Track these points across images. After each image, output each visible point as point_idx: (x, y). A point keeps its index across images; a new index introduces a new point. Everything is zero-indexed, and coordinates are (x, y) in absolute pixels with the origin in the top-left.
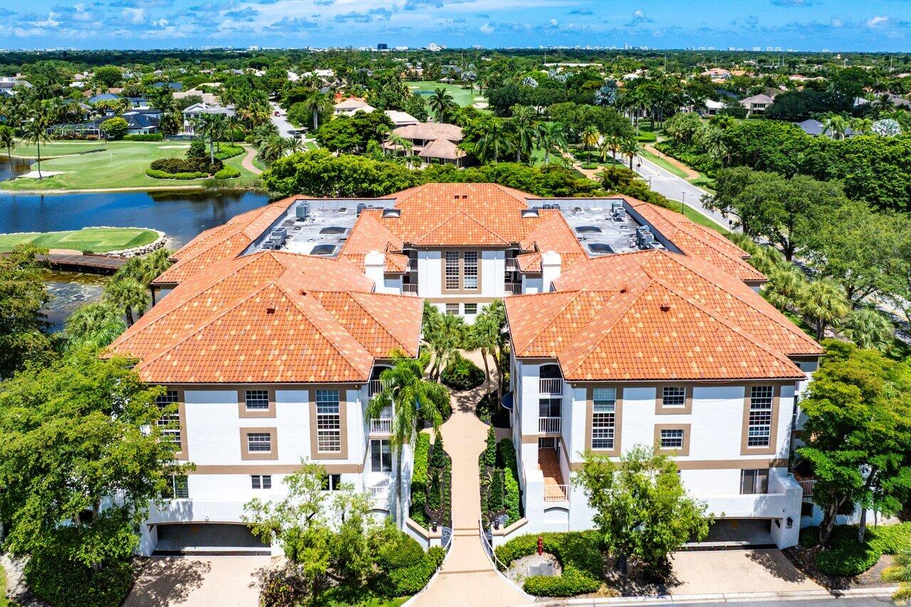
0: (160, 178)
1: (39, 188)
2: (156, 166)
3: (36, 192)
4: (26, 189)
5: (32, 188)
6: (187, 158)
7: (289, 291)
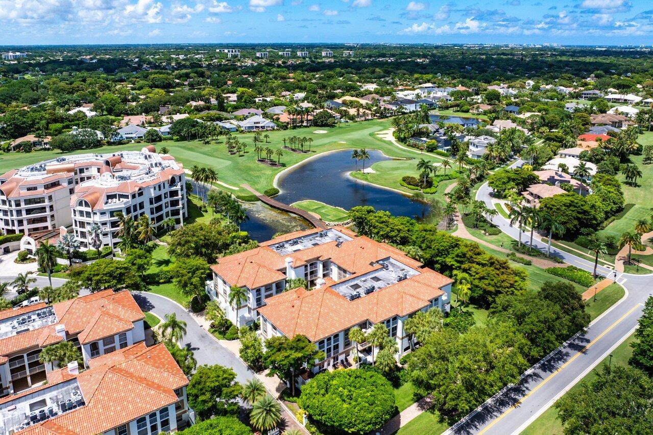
1: (360, 178)
4: (356, 178)
5: (358, 178)
6: (419, 177)
7: (248, 260)
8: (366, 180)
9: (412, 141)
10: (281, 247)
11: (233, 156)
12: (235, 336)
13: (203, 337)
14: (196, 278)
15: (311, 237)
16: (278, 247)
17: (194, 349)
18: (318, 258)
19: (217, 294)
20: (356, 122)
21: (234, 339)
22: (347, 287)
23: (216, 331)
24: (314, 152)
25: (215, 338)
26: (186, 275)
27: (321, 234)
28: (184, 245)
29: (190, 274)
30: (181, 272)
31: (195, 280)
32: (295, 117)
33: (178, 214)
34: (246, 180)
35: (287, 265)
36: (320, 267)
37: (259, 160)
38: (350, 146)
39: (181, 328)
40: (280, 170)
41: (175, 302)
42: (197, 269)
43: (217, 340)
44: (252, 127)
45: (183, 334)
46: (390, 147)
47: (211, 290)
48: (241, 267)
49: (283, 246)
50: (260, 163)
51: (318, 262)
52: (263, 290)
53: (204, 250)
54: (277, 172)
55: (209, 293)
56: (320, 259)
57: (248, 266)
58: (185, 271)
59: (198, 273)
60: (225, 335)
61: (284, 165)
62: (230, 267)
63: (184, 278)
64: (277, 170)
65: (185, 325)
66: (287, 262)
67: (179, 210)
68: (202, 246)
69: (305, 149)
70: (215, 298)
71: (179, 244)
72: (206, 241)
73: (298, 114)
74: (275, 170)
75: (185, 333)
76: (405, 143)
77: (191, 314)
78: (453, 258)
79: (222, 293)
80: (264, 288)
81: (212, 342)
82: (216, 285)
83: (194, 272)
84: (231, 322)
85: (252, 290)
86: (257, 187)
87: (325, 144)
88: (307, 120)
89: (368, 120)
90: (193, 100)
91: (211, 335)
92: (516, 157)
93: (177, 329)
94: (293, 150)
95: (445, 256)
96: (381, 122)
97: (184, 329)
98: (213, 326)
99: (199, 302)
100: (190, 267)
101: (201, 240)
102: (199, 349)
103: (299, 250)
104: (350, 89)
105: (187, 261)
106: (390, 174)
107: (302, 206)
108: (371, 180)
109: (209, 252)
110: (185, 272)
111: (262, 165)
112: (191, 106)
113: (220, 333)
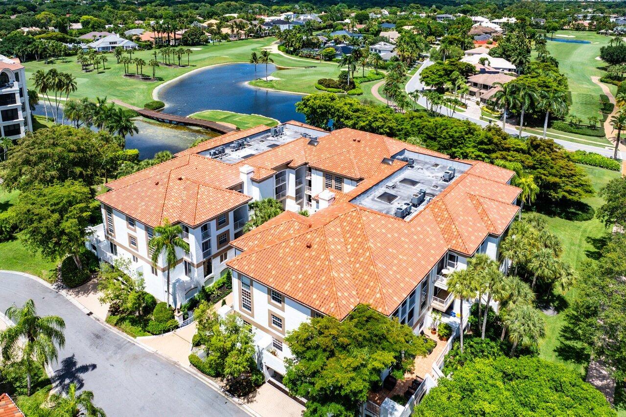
0: (320, 89)
1: (264, 87)
2: (321, 82)
3: (261, 88)
4: (258, 86)
5: (261, 86)
6: (338, 79)
7: (173, 176)
8: (272, 87)
9: (305, 51)
10: (220, 153)
11: (88, 73)
12: (169, 323)
13: (98, 337)
14: (70, 220)
15: (259, 138)
16: (215, 154)
17: (84, 369)
18: (287, 165)
19: (113, 248)
20: (230, 41)
21: (168, 331)
22: (373, 200)
23: (122, 320)
24: (193, 66)
25: (124, 336)
26: (49, 217)
27: (276, 132)
28: (36, 164)
29: (56, 216)
30: (36, 211)
31: (69, 225)
32: (160, 35)
33: (18, 132)
34: (114, 95)
35: (244, 178)
36: (291, 178)
37: (126, 75)
38: (235, 60)
39: (50, 333)
40: (157, 84)
41: (26, 275)
42: (70, 203)
43: (130, 338)
44: (107, 48)
45: (57, 346)
46: (281, 59)
47: (99, 242)
48: (161, 189)
49: (223, 151)
50: (128, 78)
51: (287, 170)
52: (213, 225)
53: (78, 170)
54: (153, 86)
55: (94, 248)
56: (291, 165)
57: (176, 186)
58: (45, 208)
59: (74, 210)
60: (146, 325)
61: (160, 79)
62: (138, 193)
63: (44, 222)
64: (153, 84)
65: (61, 323)
66: (244, 174)
67: (18, 125)
68: (75, 163)
69: (182, 63)
70: (109, 254)
71: (27, 162)
72: (81, 155)
73: (164, 32)
74: (150, 84)
75: (62, 342)
76: (298, 55)
77: (63, 292)
78: (474, 147)
79: (126, 243)
80: (214, 222)
81: (120, 346)
82: (110, 232)
83: (62, 211)
84: (152, 297)
85: (195, 227)
86: (132, 102)
87: (205, 59)
88: (175, 39)
89: (243, 39)
90: (24, 26)
91: (115, 330)
92: (419, 62)
93: (42, 337)
94: (166, 65)
95: (461, 146)
96: (258, 41)
97: (56, 332)
98: (114, 311)
99: (76, 268)
100: (55, 201)
101: (71, 151)
102: (94, 366)
103: (252, 155)
104: (212, 15)
105: (47, 190)
106: (300, 80)
107: (203, 117)
108: (278, 87)
109: (89, 172)
110: (44, 210)
111: (131, 80)
112: (24, 33)
113: (134, 322)
